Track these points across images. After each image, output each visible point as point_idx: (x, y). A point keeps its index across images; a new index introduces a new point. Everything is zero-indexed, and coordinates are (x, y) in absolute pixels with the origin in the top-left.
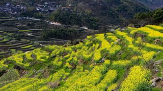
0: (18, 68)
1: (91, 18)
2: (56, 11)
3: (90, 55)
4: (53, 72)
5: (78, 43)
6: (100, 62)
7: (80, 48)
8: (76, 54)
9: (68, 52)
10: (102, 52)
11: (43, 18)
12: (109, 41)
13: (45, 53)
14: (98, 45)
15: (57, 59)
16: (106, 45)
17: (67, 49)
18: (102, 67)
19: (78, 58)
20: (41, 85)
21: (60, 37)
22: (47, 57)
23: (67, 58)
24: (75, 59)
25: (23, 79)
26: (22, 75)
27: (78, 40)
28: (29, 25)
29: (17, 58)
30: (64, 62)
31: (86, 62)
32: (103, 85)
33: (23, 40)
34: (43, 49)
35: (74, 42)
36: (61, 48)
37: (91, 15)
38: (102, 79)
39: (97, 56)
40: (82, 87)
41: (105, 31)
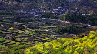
1: (94, 17)
3: (94, 46)
5: (83, 36)
7: (86, 40)
8: (83, 44)
13: (59, 44)
15: (68, 48)
17: (75, 41)
19: (84, 48)
21: (69, 32)
22: (61, 47)
23: (75, 48)
24: (82, 48)
27: (84, 34)
28: (47, 23)
29: (39, 47)
30: (73, 50)
33: (43, 34)
34: (57, 40)
35: (81, 35)
36: (71, 40)
37: (93, 15)
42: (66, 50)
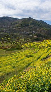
0: (26, 47)
2: (36, 33)
4: (35, 49)
6: (47, 47)
9: (39, 44)
10: (48, 45)
11: (33, 35)
12: (50, 42)
13: (33, 44)
14: (47, 43)
16: (49, 43)
17: (38, 43)
18: (48, 49)
20: (32, 52)
21: (37, 40)
24: (41, 46)
25: (27, 50)
26: (27, 49)
28: (29, 37)
29: (26, 45)
30: (38, 47)
31: (43, 47)
32: (48, 53)
33: (28, 41)
34: (32, 43)
35: (41, 41)
36: (37, 43)
37: (45, 35)
38: (47, 52)
39: (46, 46)
40: (42, 53)
41: (49, 39)
42: (35, 46)
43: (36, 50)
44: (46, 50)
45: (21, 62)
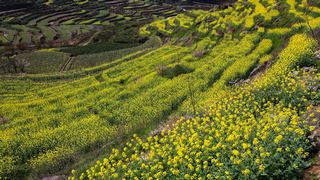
43: (201, 44)
44: (246, 43)
45: (139, 99)
